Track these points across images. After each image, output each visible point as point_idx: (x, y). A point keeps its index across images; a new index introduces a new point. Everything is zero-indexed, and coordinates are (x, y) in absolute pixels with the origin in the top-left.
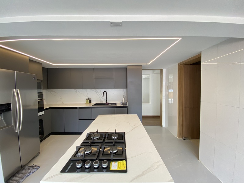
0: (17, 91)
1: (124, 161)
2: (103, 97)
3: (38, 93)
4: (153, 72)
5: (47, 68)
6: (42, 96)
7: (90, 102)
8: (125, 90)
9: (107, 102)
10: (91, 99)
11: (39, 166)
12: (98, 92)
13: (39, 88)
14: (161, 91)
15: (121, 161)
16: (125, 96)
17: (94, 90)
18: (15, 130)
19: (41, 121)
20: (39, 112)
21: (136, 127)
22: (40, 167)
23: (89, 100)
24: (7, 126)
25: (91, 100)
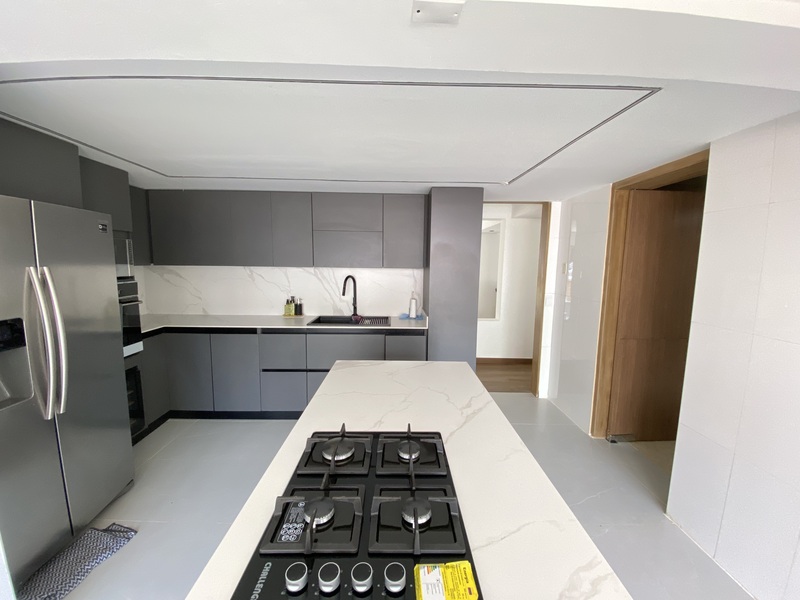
0: (43, 274)
1: (466, 564)
2: (344, 294)
3: (119, 279)
4: (514, 212)
5: (147, 191)
6: (134, 288)
7: (299, 310)
8: (419, 273)
9: (355, 314)
10: (303, 302)
11: (132, 530)
12: (324, 278)
13: (120, 260)
14: (539, 277)
15: (454, 563)
16: (419, 295)
17: (311, 270)
18: (43, 411)
19: (133, 375)
20: (126, 343)
21: (474, 413)
22: (136, 532)
23: (296, 305)
24: (12, 400)
25: (301, 305)
